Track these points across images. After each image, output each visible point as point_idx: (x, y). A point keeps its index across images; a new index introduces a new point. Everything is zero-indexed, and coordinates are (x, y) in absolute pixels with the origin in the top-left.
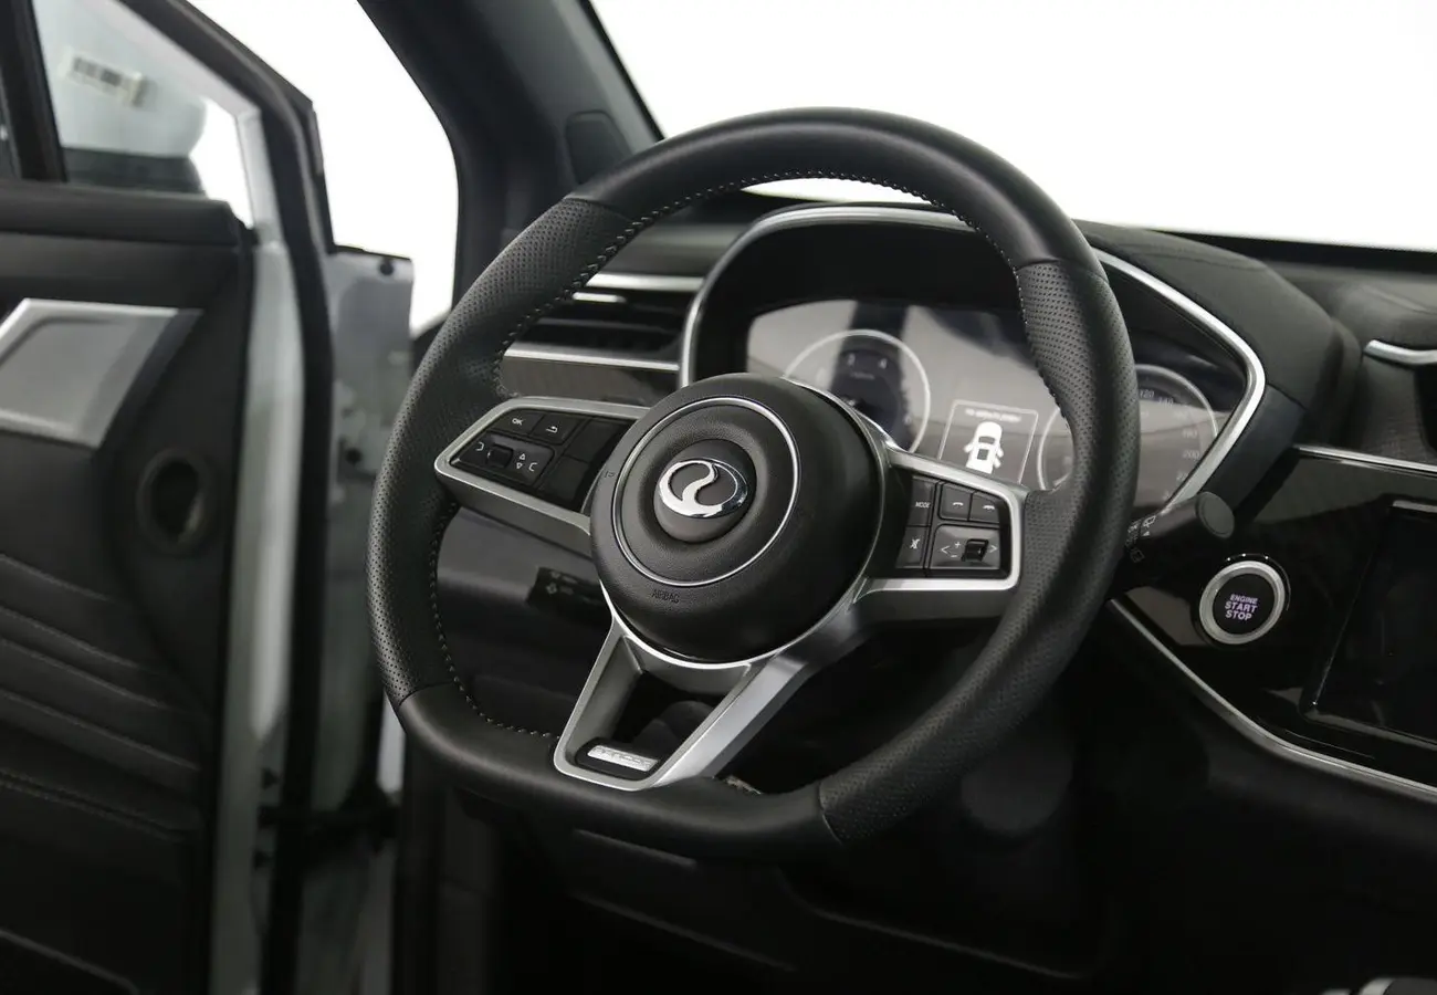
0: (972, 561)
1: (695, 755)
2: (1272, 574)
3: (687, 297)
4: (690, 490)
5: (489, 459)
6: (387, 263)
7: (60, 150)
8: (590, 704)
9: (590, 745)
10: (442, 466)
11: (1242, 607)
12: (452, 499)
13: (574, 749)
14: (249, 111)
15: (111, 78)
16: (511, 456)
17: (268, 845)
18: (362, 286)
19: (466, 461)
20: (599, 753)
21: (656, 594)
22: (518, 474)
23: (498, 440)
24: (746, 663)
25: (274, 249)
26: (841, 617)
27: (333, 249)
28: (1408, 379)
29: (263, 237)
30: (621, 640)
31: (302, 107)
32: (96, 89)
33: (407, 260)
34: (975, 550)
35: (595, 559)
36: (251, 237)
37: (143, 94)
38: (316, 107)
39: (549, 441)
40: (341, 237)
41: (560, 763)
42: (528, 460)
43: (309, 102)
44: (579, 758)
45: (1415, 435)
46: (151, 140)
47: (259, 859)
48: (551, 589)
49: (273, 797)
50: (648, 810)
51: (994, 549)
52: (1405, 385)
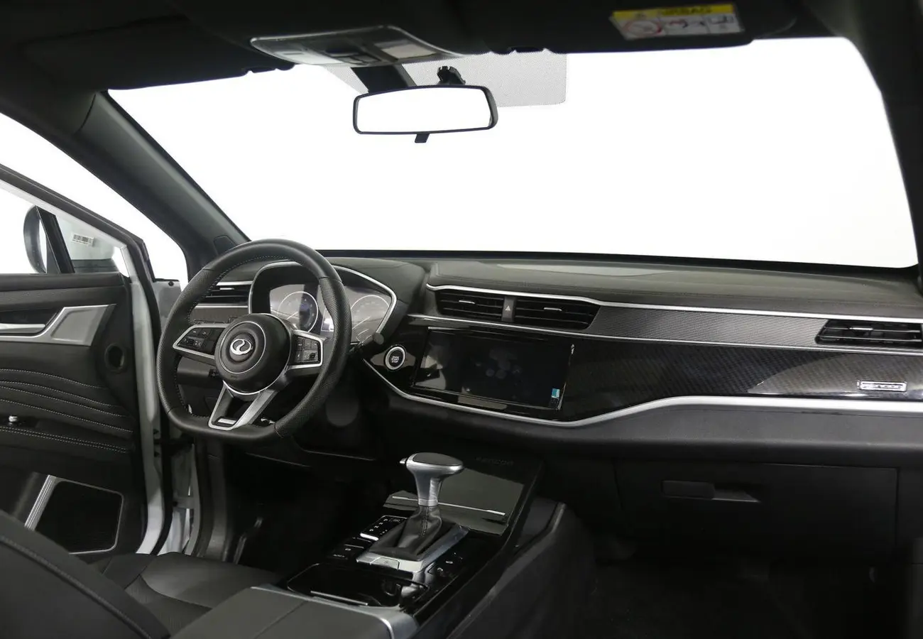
0: (312, 359)
1: (246, 418)
2: (402, 349)
3: (249, 286)
4: (238, 348)
5: (188, 343)
6: (171, 282)
7: (71, 261)
8: (219, 407)
9: (219, 419)
10: (175, 346)
11: (395, 359)
12: (179, 355)
13: (214, 421)
14: (123, 246)
15: (85, 239)
16: (193, 342)
17: (159, 450)
18: (165, 290)
19: (182, 344)
20: (221, 421)
21: (232, 376)
22: (195, 346)
23: (190, 337)
24: (259, 392)
25: (136, 284)
26: (282, 376)
27: (155, 280)
28: (433, 294)
29: (133, 280)
30: (226, 389)
31: (140, 243)
32: (82, 243)
33: (177, 281)
34: (312, 356)
35: (215, 365)
36: (129, 280)
37: (95, 243)
38: (145, 241)
39: (203, 336)
40: (157, 276)
41: (210, 425)
42: (199, 342)
43: (142, 240)
44: (216, 423)
45: (435, 308)
46: (99, 255)
47: (156, 454)
48: (214, 375)
49: (158, 436)
50: (233, 435)
51: (317, 356)
52: (432, 297)
